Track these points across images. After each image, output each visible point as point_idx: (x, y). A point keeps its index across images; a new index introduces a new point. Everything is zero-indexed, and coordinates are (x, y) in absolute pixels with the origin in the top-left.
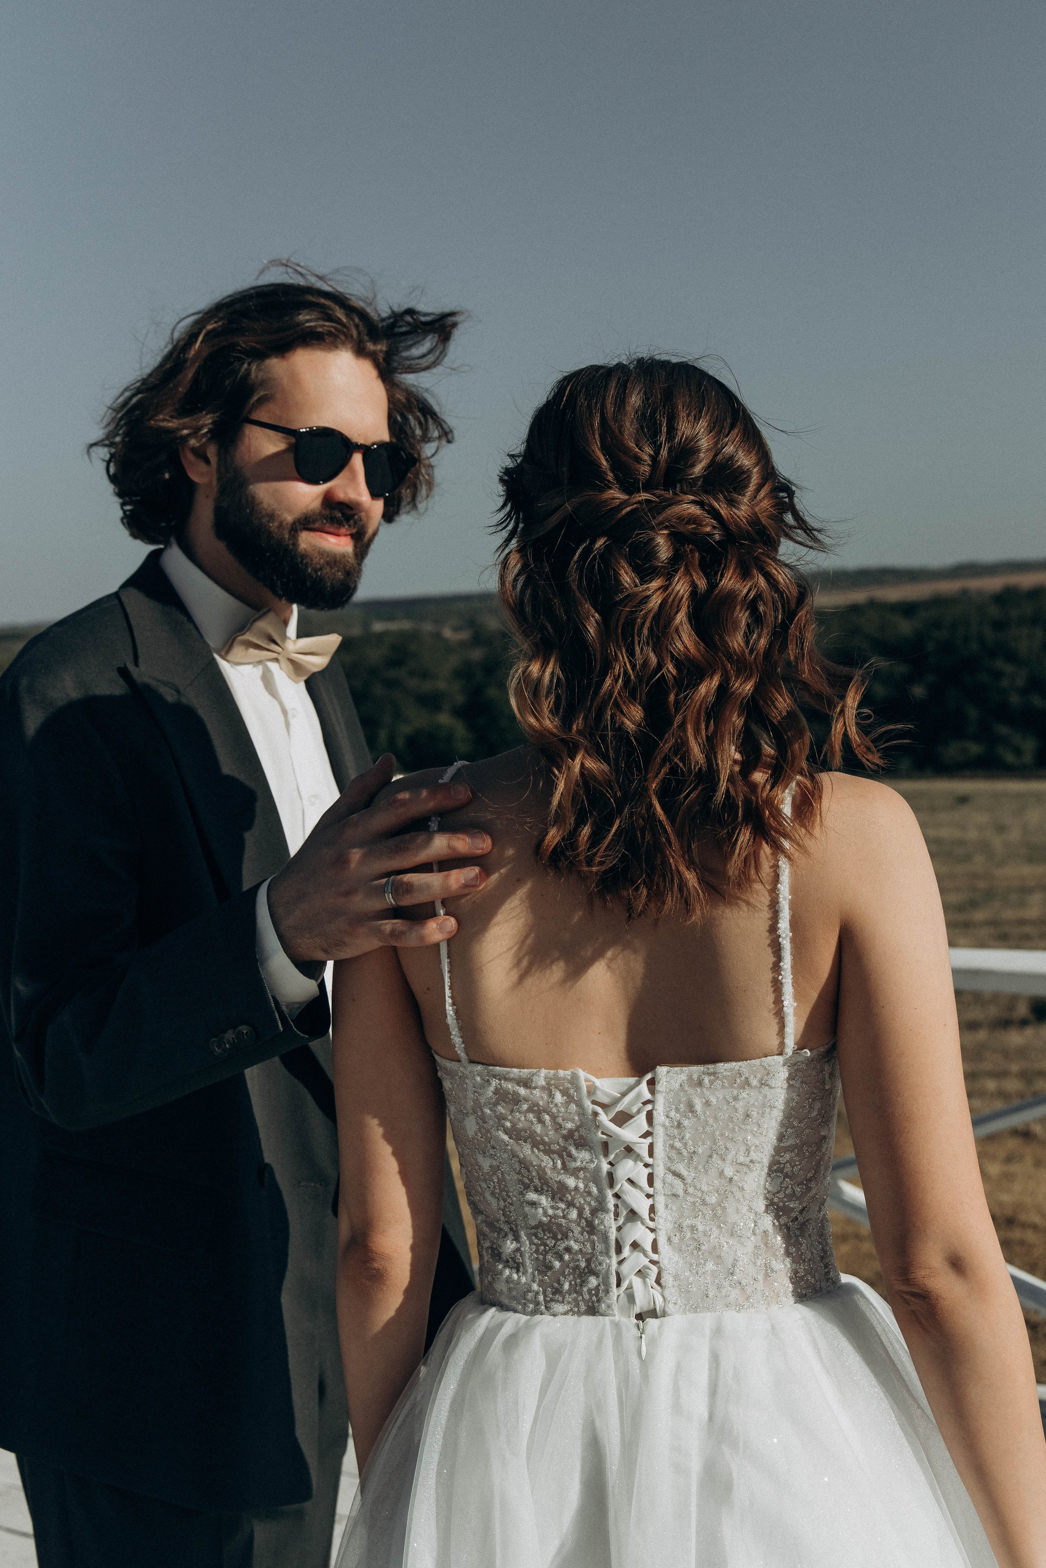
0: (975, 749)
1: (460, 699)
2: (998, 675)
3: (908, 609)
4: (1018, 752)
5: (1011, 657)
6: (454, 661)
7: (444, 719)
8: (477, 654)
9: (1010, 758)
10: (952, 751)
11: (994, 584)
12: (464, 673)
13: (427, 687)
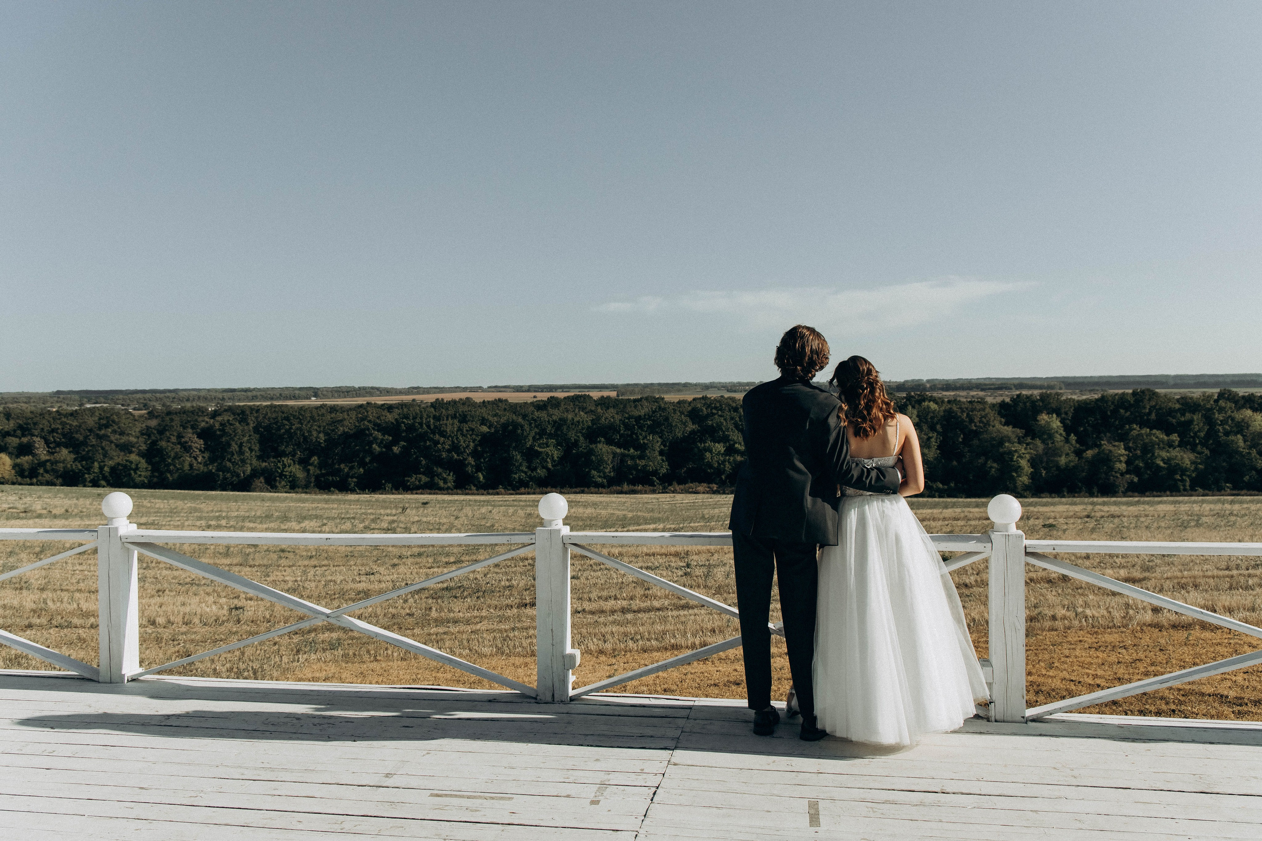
0: (424, 479)
1: (144, 447)
2: (437, 443)
3: (390, 408)
4: (445, 481)
5: (442, 434)
6: (139, 427)
7: (134, 457)
8: (153, 423)
9: (441, 484)
10: (413, 480)
11: (431, 398)
12: (146, 433)
13: (124, 439)
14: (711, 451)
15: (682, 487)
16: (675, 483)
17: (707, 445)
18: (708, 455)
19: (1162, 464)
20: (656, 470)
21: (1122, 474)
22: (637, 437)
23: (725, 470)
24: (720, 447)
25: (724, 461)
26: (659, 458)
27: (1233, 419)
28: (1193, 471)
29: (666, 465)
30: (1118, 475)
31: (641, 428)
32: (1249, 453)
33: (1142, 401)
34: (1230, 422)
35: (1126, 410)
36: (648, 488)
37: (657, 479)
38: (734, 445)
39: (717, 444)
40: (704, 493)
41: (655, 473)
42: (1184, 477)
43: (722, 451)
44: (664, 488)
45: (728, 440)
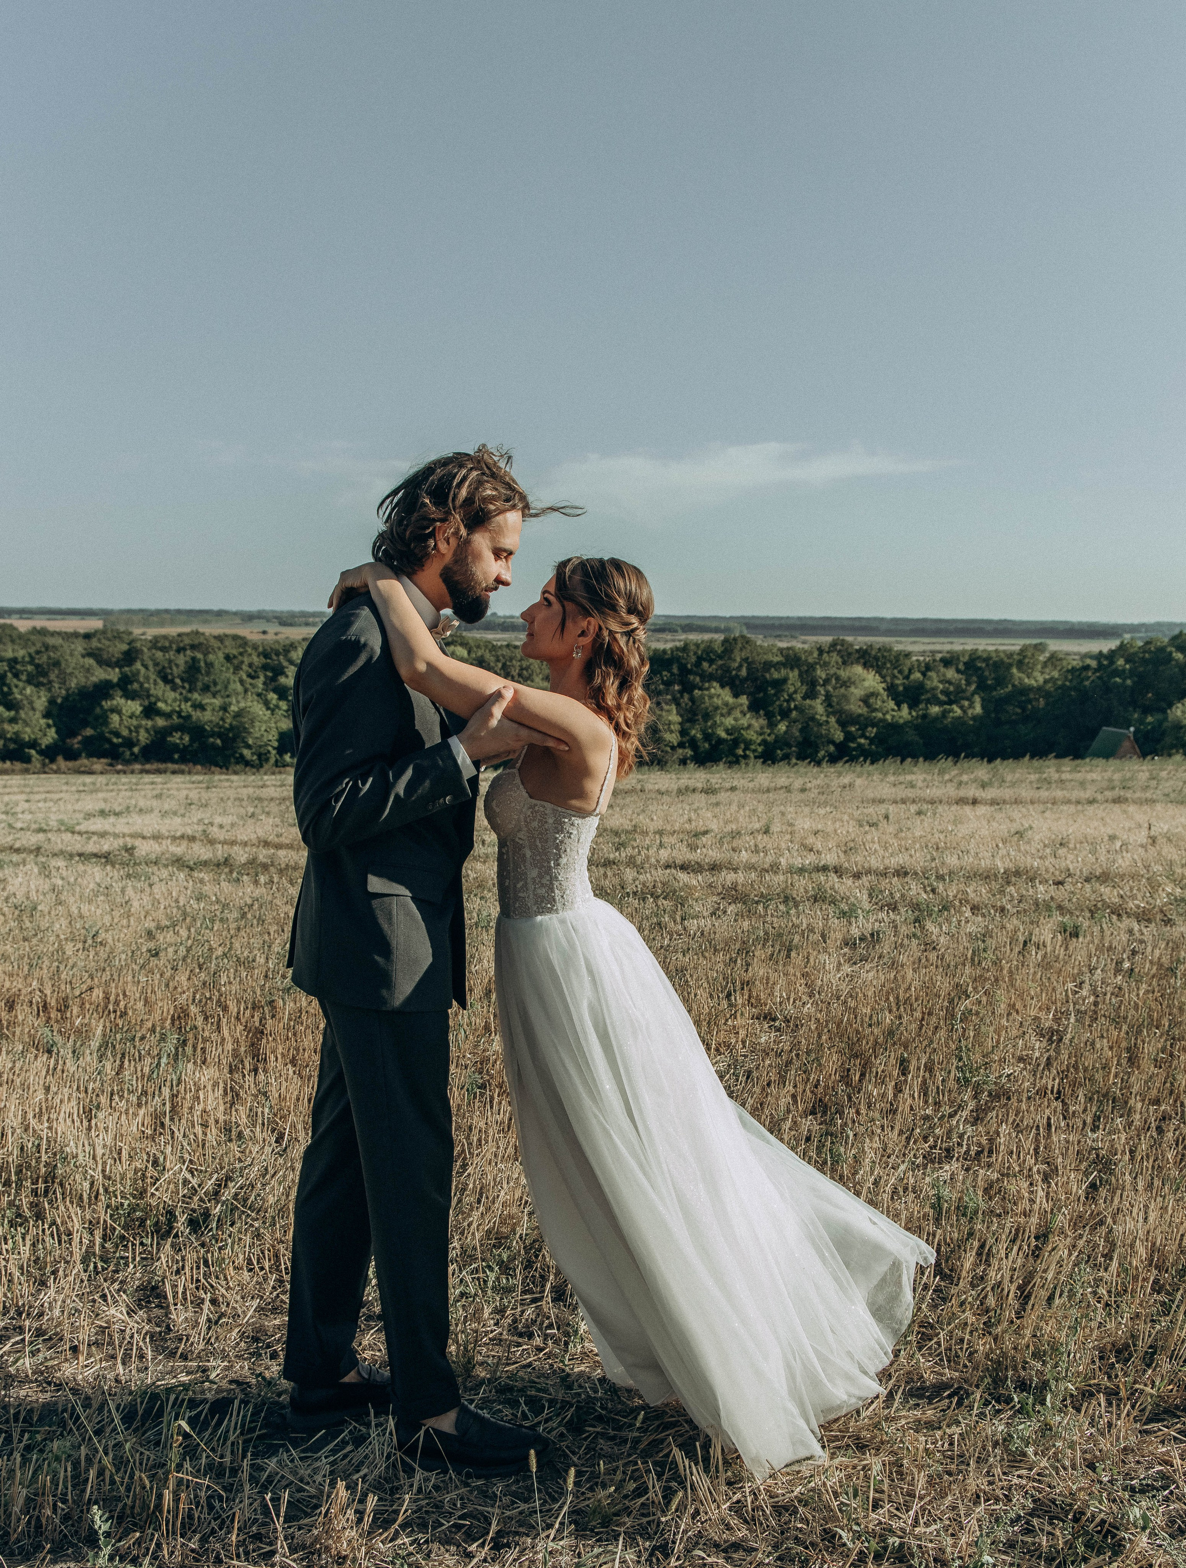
14: (120, 713)
15: (70, 764)
16: (60, 759)
17: (115, 702)
18: (115, 718)
19: (723, 735)
20: (35, 740)
21: (673, 748)
22: (10, 688)
23: (138, 740)
24: (135, 707)
25: (137, 728)
26: (43, 722)
27: (838, 678)
28: (760, 745)
29: (52, 734)
30: (668, 749)
31: (16, 675)
32: (827, 722)
33: (732, 651)
34: (834, 681)
35: (711, 662)
36: (18, 765)
37: (38, 752)
38: (155, 704)
39: (129, 702)
40: (102, 773)
41: (33, 744)
42: (748, 752)
43: (138, 713)
44: (44, 765)
45: (149, 696)
